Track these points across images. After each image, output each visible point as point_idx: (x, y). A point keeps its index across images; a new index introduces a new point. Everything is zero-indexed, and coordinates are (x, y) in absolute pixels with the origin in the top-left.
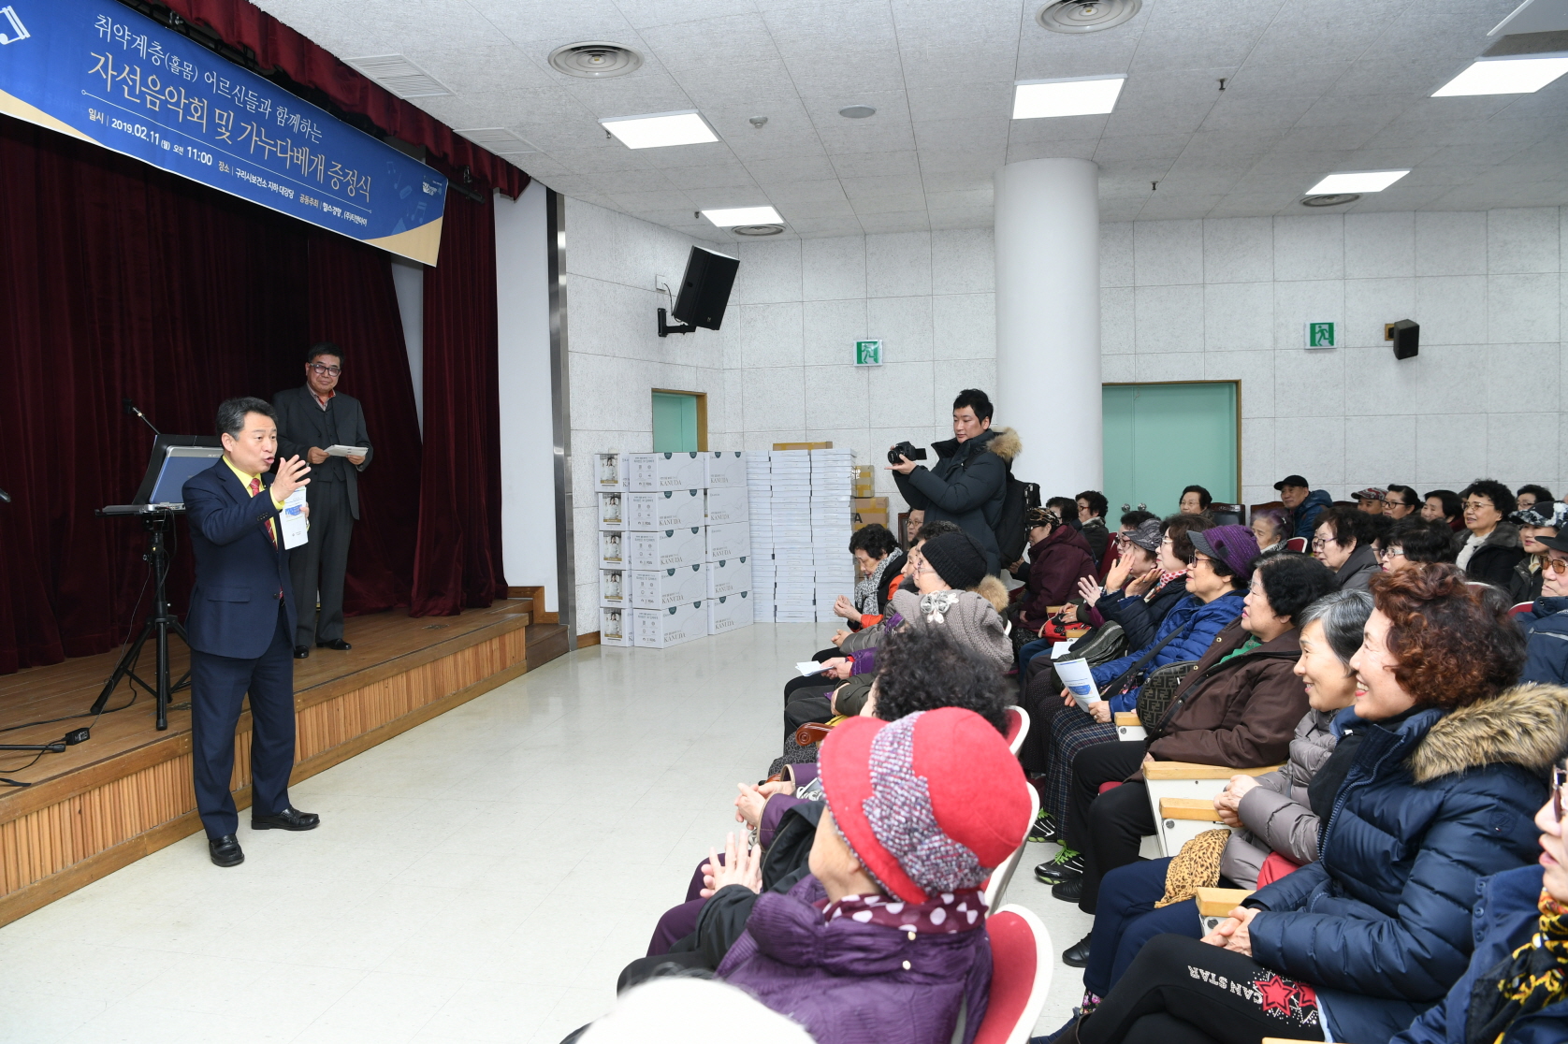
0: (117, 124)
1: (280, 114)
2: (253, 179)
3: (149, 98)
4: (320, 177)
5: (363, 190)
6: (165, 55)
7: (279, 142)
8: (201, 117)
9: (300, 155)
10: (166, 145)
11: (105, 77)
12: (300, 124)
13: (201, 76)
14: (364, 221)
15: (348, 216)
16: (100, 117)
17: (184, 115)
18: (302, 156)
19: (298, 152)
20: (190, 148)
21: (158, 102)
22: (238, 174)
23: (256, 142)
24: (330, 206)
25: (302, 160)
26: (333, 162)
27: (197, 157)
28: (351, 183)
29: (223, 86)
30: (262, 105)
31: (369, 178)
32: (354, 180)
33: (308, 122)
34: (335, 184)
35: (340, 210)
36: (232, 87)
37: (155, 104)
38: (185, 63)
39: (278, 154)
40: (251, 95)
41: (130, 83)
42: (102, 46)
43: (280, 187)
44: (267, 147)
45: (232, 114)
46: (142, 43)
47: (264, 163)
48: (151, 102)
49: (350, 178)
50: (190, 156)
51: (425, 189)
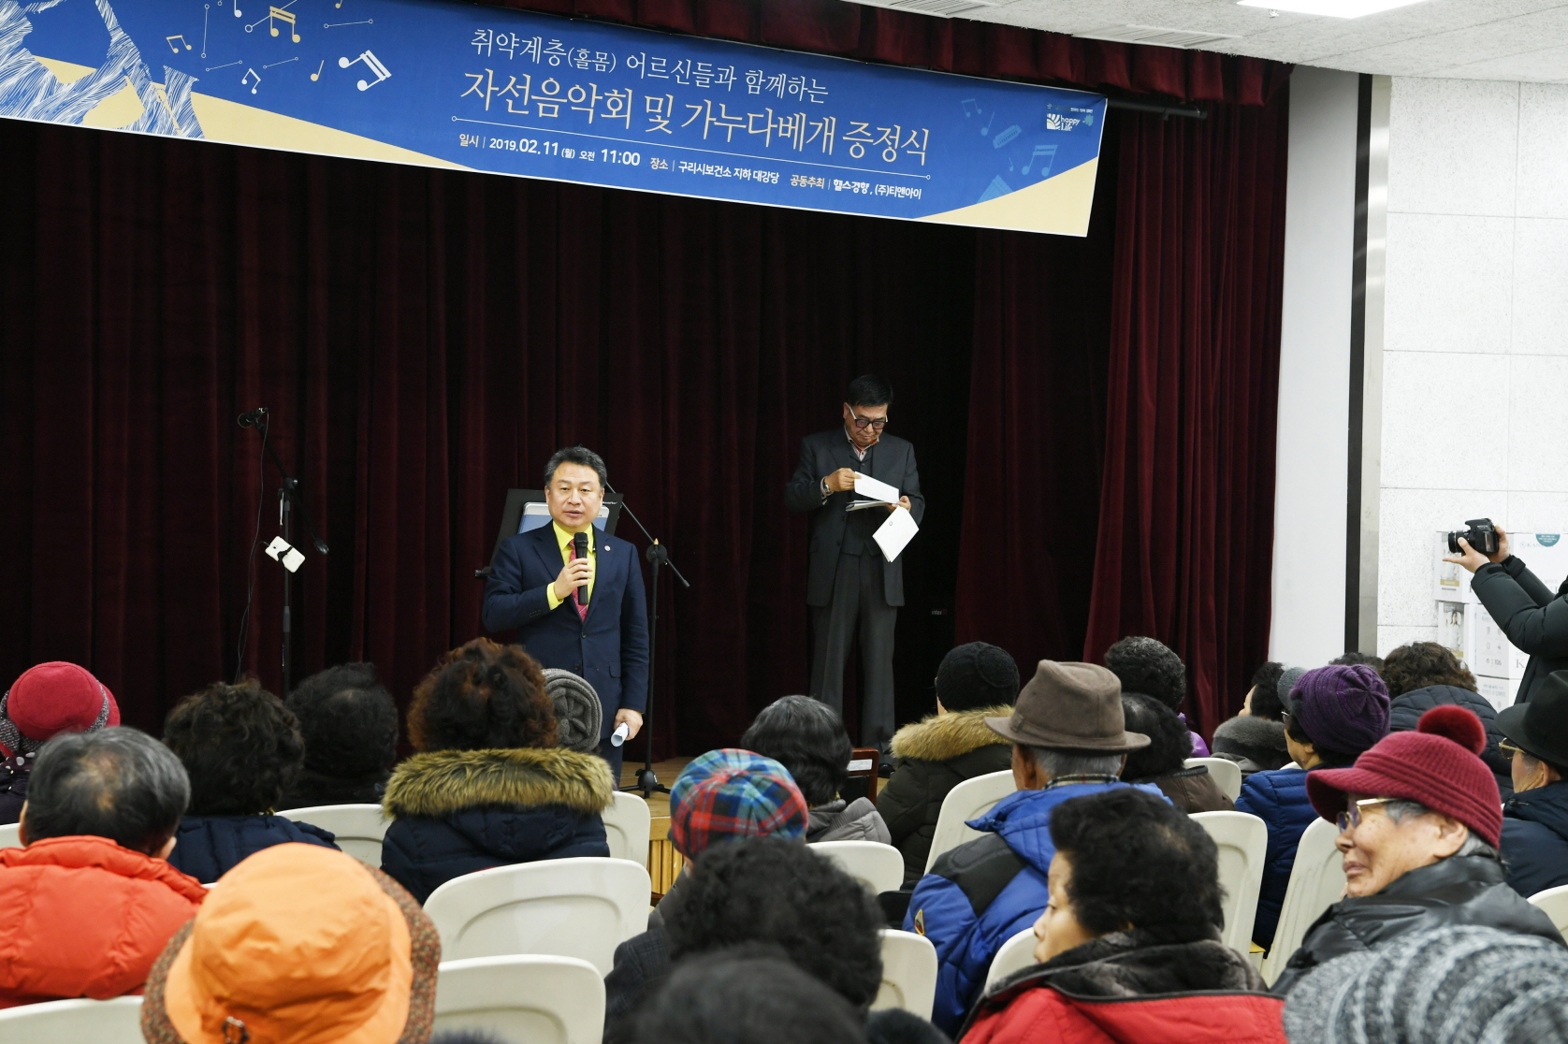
0: (496, 143)
1: (751, 80)
2: (709, 170)
3: (541, 105)
4: (828, 146)
5: (914, 148)
6: (567, 52)
7: (751, 116)
8: (624, 111)
9: (790, 126)
11: (482, 95)
12: (787, 85)
13: (621, 62)
14: (916, 193)
15: (882, 189)
16: (475, 141)
17: (596, 115)
18: (794, 127)
19: (786, 121)
20: (605, 151)
21: (557, 107)
22: (683, 168)
23: (711, 122)
24: (847, 183)
25: (793, 131)
26: (852, 123)
27: (617, 160)
28: (890, 143)
29: (656, 67)
30: (721, 75)
31: (927, 131)
32: (895, 139)
33: (801, 80)
34: (857, 151)
35: (868, 185)
36: (671, 65)
37: (552, 110)
38: (598, 53)
39: (751, 131)
40: (702, 67)
41: (517, 95)
42: (480, 63)
43: (755, 172)
44: (731, 126)
45: (671, 97)
46: (535, 47)
47: (726, 147)
48: (545, 110)
49: (888, 137)
50: (605, 160)
51: (1053, 123)
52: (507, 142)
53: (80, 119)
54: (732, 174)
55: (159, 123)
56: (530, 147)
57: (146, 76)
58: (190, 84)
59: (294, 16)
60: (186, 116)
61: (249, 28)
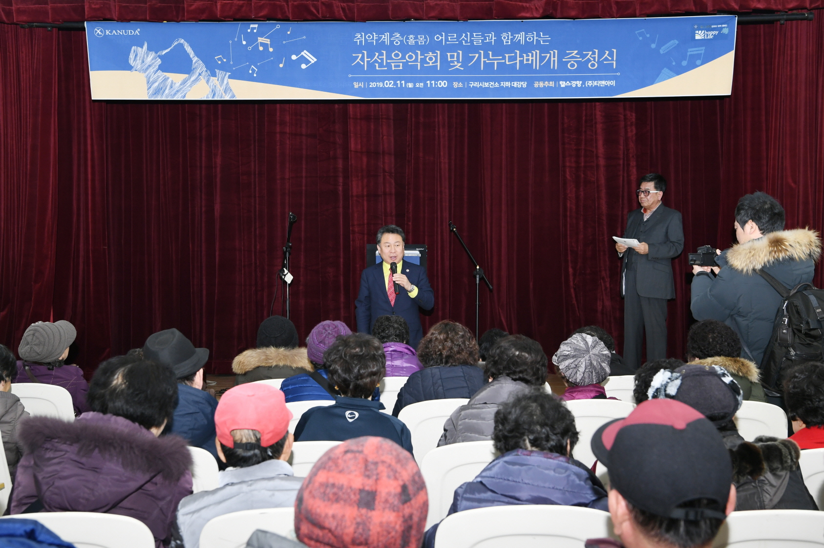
0: (373, 85)
1: (505, 38)
2: (486, 85)
3: (392, 65)
4: (555, 65)
5: (608, 60)
6: (403, 37)
7: (507, 55)
9: (530, 58)
10: (410, 85)
11: (362, 63)
12: (526, 38)
13: (431, 39)
14: (613, 83)
15: (590, 83)
16: (361, 85)
17: (422, 66)
18: (533, 58)
19: (528, 56)
20: (428, 82)
21: (401, 64)
22: (471, 85)
23: (484, 62)
24: (568, 82)
25: (532, 60)
26: (567, 52)
27: (435, 85)
28: (592, 59)
29: (451, 39)
30: (487, 38)
31: (615, 51)
32: (595, 57)
33: (534, 34)
34: (572, 65)
35: (581, 82)
36: (459, 36)
37: (399, 66)
38: (419, 36)
39: (507, 63)
40: (476, 35)
41: (380, 61)
42: (359, 49)
43: (512, 83)
44: (496, 62)
45: (461, 52)
46: (386, 38)
47: (494, 72)
48: (395, 66)
49: (590, 56)
50: (429, 86)
51: (699, 35)
52: (378, 83)
53: (185, 96)
54: (500, 85)
55: (217, 94)
56: (390, 85)
57: (209, 75)
58: (227, 76)
59: (269, 40)
60: (227, 90)
61: (250, 48)
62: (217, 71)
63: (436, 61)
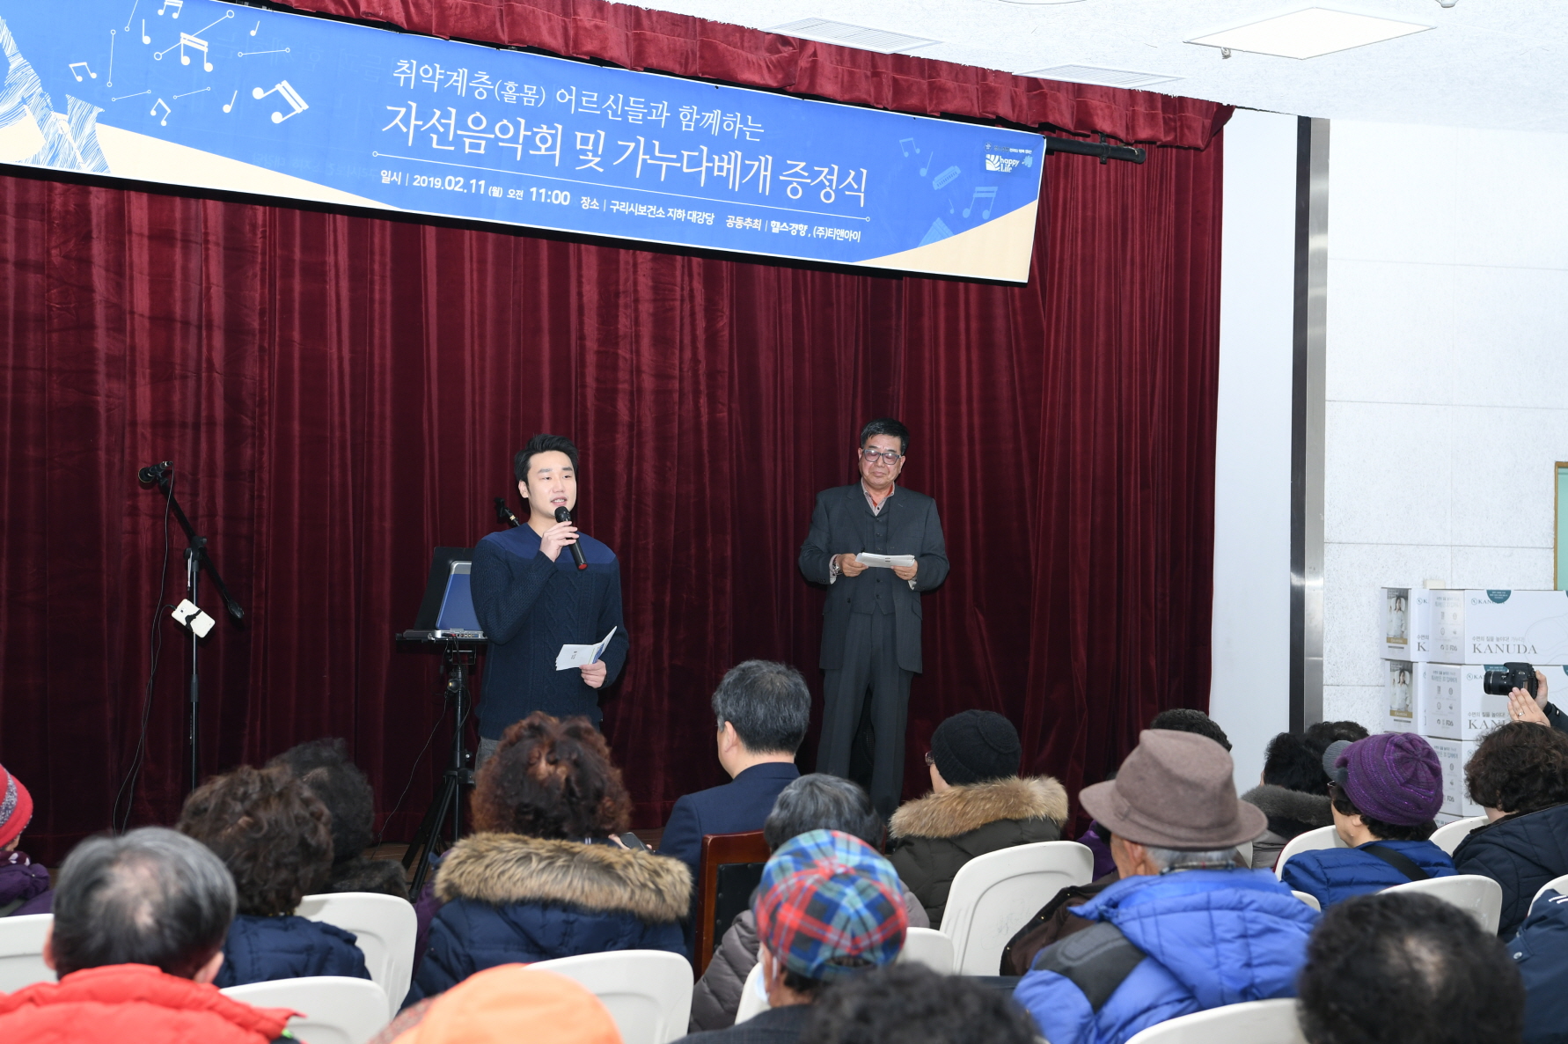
0: (420, 181)
1: (685, 116)
2: (641, 210)
3: (467, 141)
4: (765, 186)
5: (852, 189)
6: (494, 84)
7: (685, 154)
9: (725, 164)
10: (496, 192)
11: (405, 130)
12: (722, 122)
13: (551, 96)
14: (855, 236)
15: (820, 231)
16: (397, 178)
17: (525, 151)
18: (729, 165)
19: (721, 160)
20: (534, 190)
21: (483, 143)
22: (615, 208)
23: (644, 161)
24: (785, 224)
25: (729, 169)
27: (546, 198)
28: (827, 184)
29: (587, 102)
30: (654, 111)
31: (865, 171)
32: (832, 180)
33: (736, 117)
34: (794, 191)
35: (806, 227)
36: (602, 99)
37: (478, 146)
38: (526, 86)
39: (685, 170)
40: (635, 102)
41: (442, 130)
42: (402, 96)
43: (689, 212)
44: (664, 164)
45: (603, 134)
46: (460, 79)
47: (660, 186)
48: (472, 146)
49: (825, 177)
50: (534, 199)
51: (993, 163)
52: (432, 179)
54: (665, 215)
55: (61, 156)
56: (455, 186)
57: (47, 106)
58: (95, 114)
59: (206, 43)
60: (90, 148)
61: (158, 56)
62: (70, 99)
63: (553, 148)
